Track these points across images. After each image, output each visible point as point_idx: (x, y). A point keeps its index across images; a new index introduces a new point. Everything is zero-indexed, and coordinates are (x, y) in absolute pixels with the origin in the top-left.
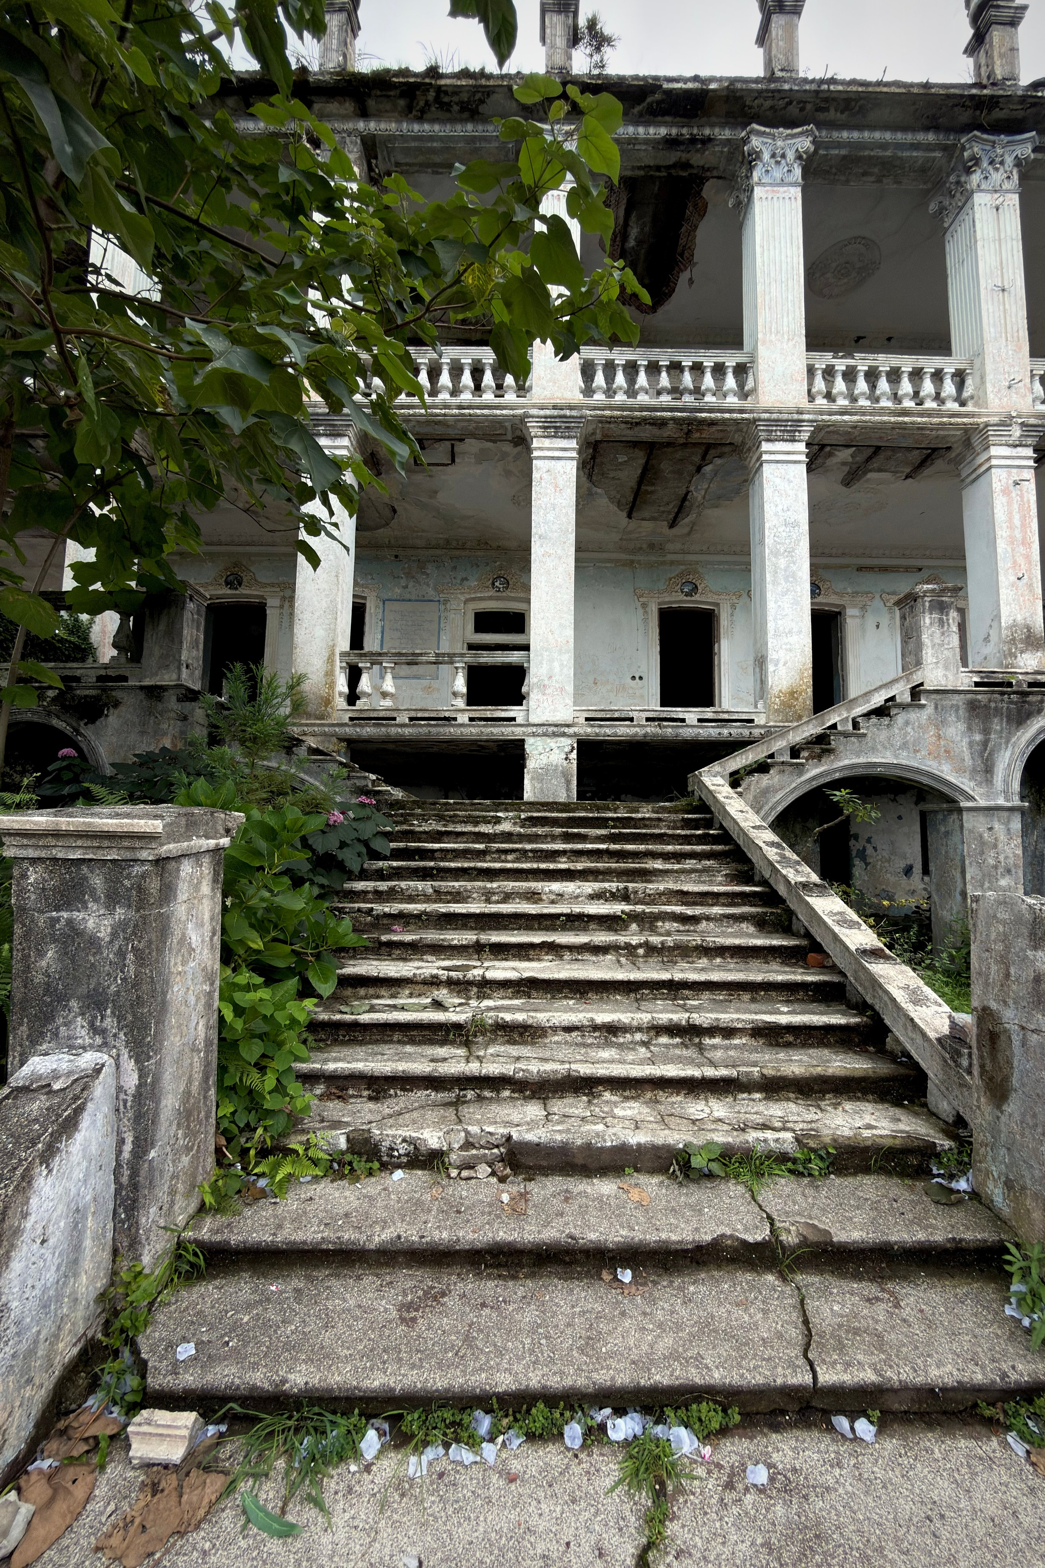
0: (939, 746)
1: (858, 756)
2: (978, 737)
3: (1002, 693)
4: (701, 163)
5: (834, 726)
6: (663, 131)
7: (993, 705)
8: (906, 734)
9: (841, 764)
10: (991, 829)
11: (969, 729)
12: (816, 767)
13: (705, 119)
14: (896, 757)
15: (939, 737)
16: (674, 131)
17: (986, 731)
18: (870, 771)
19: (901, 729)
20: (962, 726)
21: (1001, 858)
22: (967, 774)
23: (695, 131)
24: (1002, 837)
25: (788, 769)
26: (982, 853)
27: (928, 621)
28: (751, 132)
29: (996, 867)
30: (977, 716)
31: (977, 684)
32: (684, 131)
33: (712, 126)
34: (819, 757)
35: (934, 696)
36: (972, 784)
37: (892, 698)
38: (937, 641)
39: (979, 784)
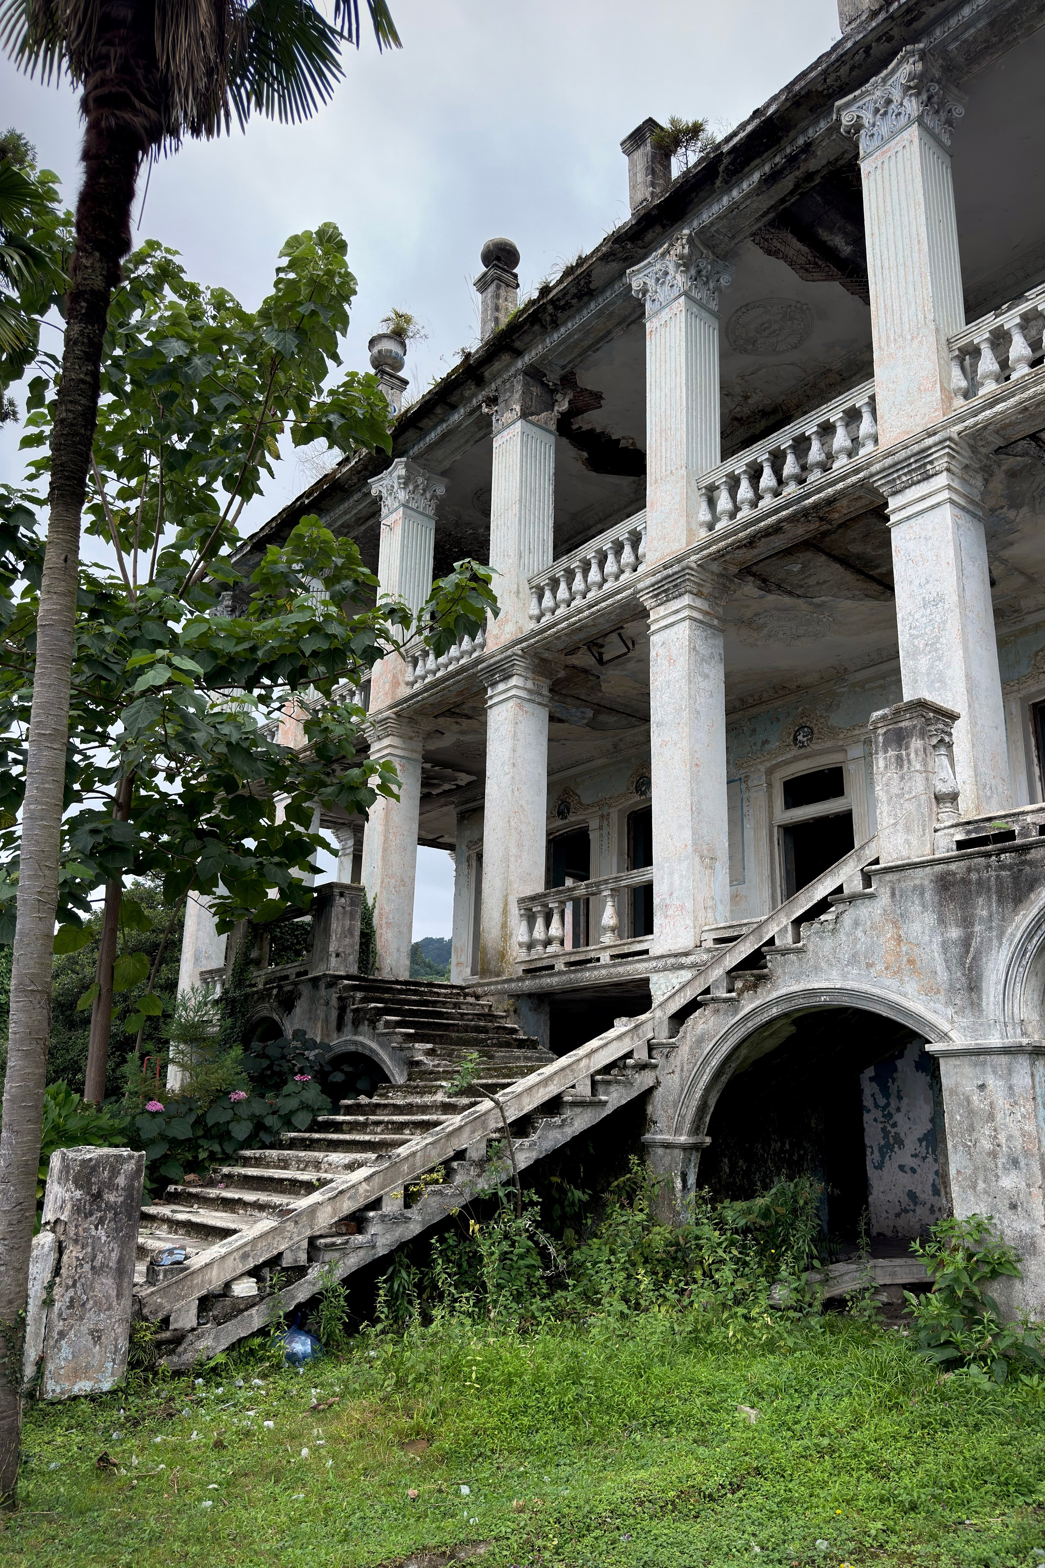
0: (898, 954)
1: (798, 981)
2: (955, 933)
3: (988, 855)
4: (824, 162)
5: (771, 942)
6: (756, 177)
7: (974, 876)
8: (857, 939)
9: (775, 995)
10: (982, 1087)
11: (942, 921)
12: (752, 1000)
13: (792, 134)
14: (844, 977)
15: (899, 939)
16: (767, 168)
17: (967, 922)
18: (813, 1002)
19: (848, 935)
20: (930, 918)
21: (1002, 1138)
22: (942, 997)
23: (788, 151)
24: (1002, 1102)
25: (723, 1006)
26: (971, 1129)
27: (881, 763)
28: (839, 110)
29: (993, 1155)
30: (952, 899)
31: (961, 845)
32: (777, 159)
33: (804, 131)
34: (754, 987)
35: (889, 877)
36: (950, 1011)
37: (839, 890)
38: (895, 790)
39: (960, 1011)
